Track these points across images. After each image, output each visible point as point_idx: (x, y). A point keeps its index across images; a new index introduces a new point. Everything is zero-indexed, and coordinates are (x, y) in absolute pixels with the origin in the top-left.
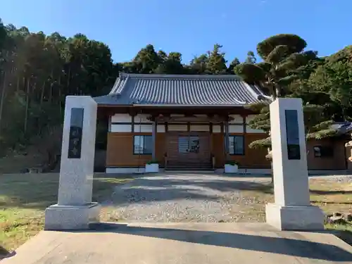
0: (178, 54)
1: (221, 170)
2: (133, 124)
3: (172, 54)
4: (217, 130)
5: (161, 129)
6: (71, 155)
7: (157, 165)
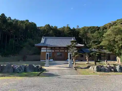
0: (57, 27)
1: (66, 60)
2: (47, 50)
3: (55, 27)
4: (66, 51)
5: (53, 51)
6: (47, 59)
7: (53, 59)
